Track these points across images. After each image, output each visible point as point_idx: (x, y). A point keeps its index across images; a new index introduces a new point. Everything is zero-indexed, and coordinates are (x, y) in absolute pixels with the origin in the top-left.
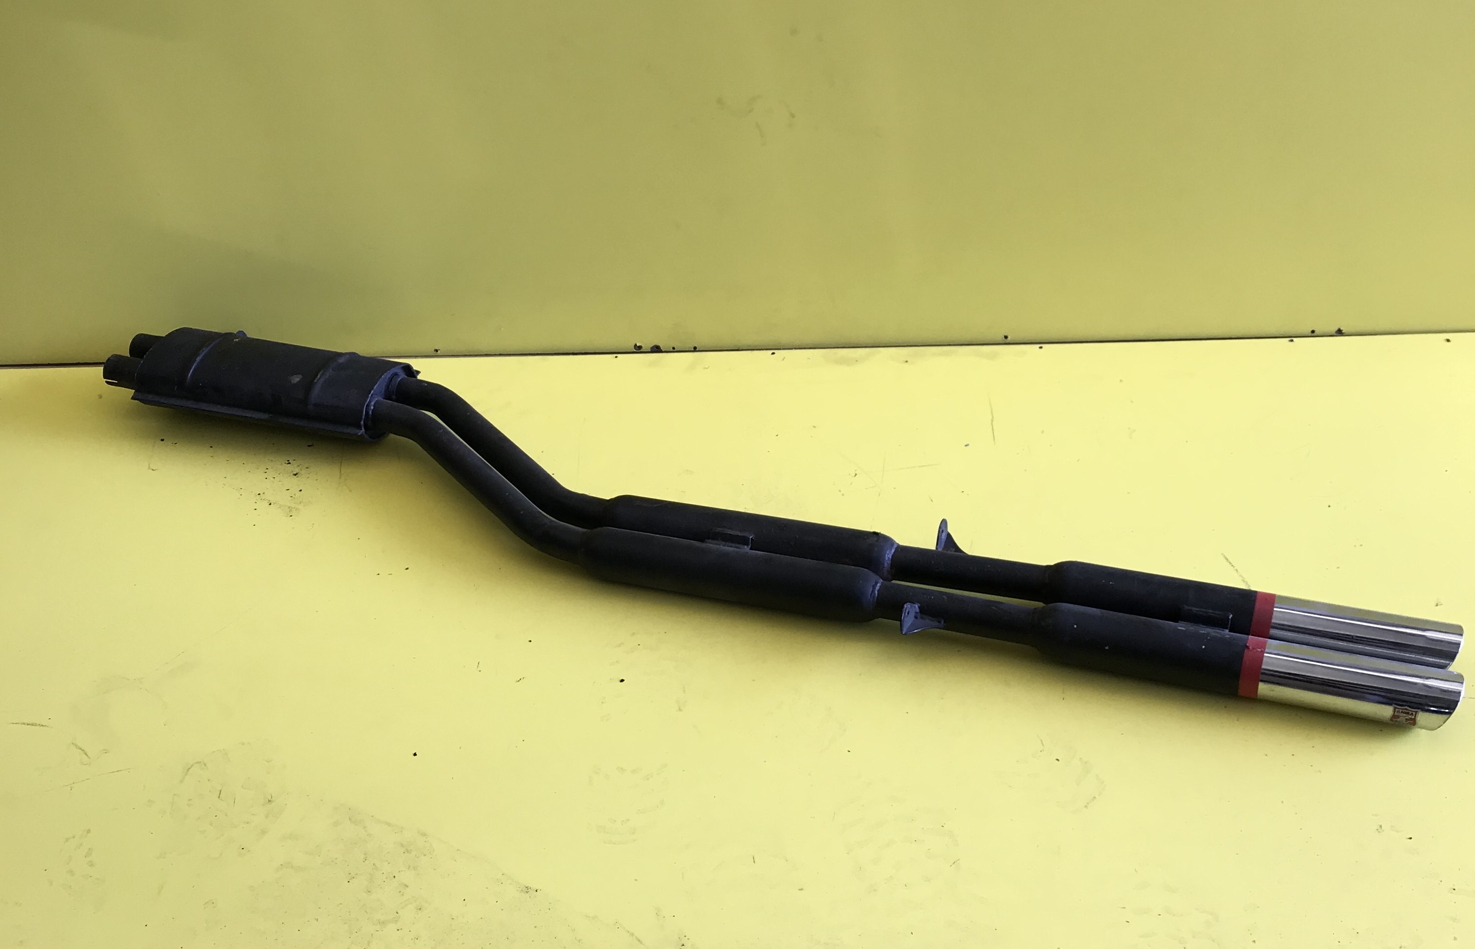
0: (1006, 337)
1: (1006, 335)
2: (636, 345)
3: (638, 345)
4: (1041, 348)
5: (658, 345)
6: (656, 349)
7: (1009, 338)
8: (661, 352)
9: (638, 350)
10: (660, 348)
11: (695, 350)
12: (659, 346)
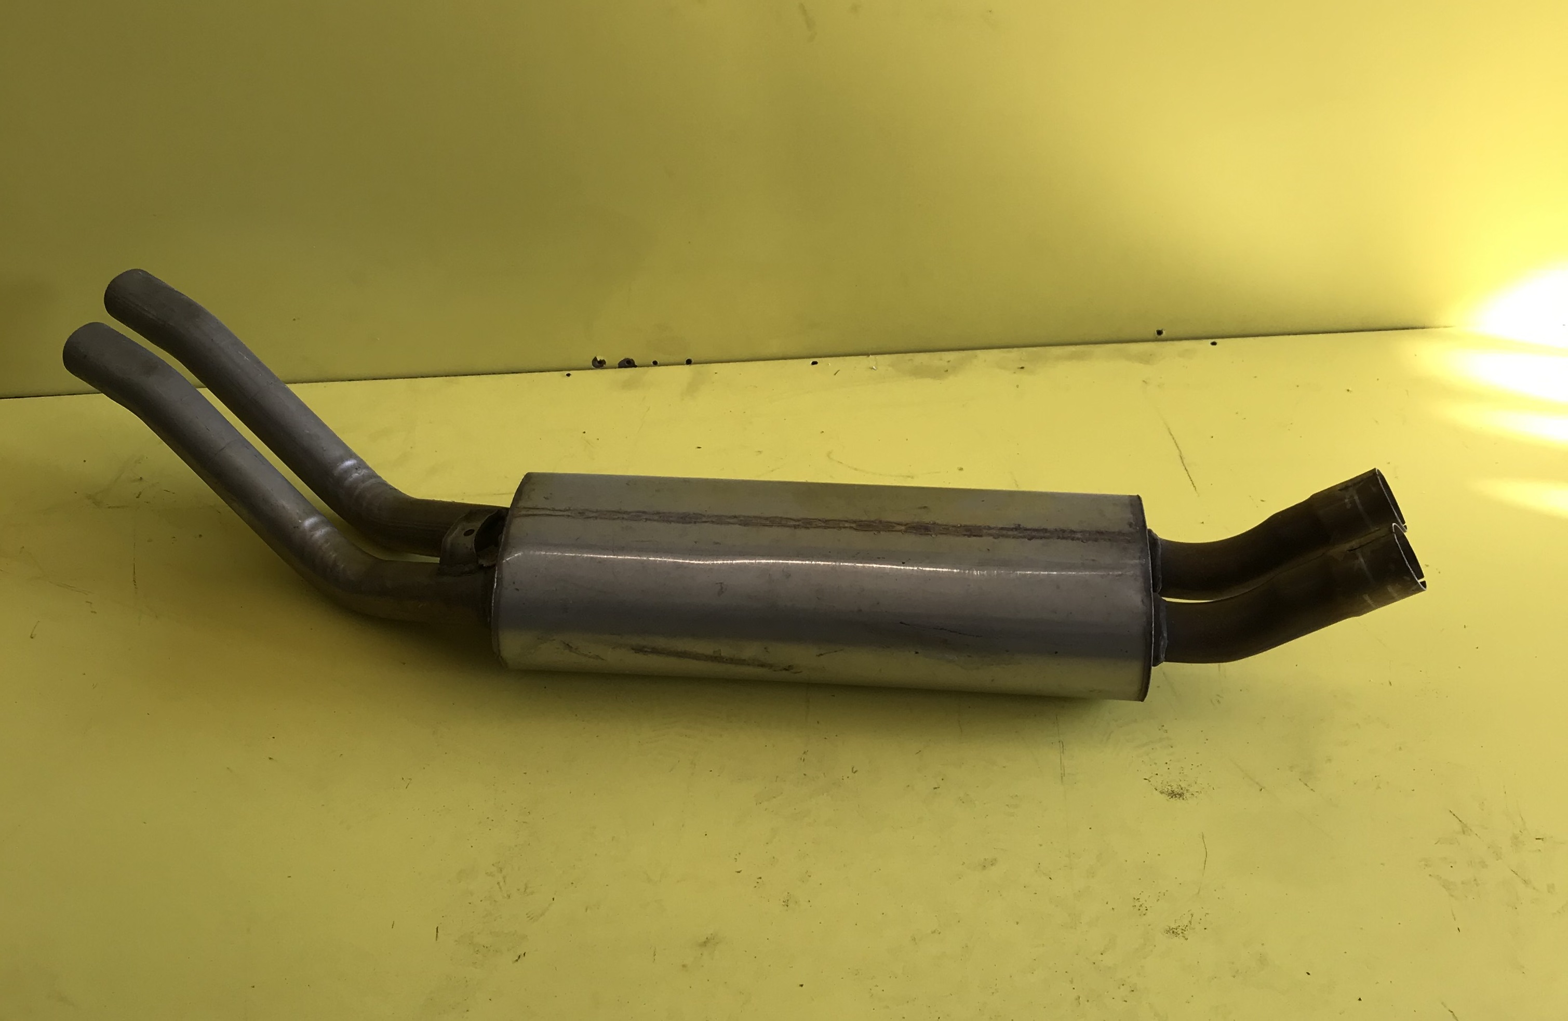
0: (1160, 333)
1: (1160, 329)
2: (595, 359)
3: (598, 360)
4: (1214, 344)
5: (631, 357)
6: (628, 363)
7: (1164, 332)
8: (636, 366)
9: (599, 364)
10: (634, 363)
11: (689, 362)
12: (633, 360)
